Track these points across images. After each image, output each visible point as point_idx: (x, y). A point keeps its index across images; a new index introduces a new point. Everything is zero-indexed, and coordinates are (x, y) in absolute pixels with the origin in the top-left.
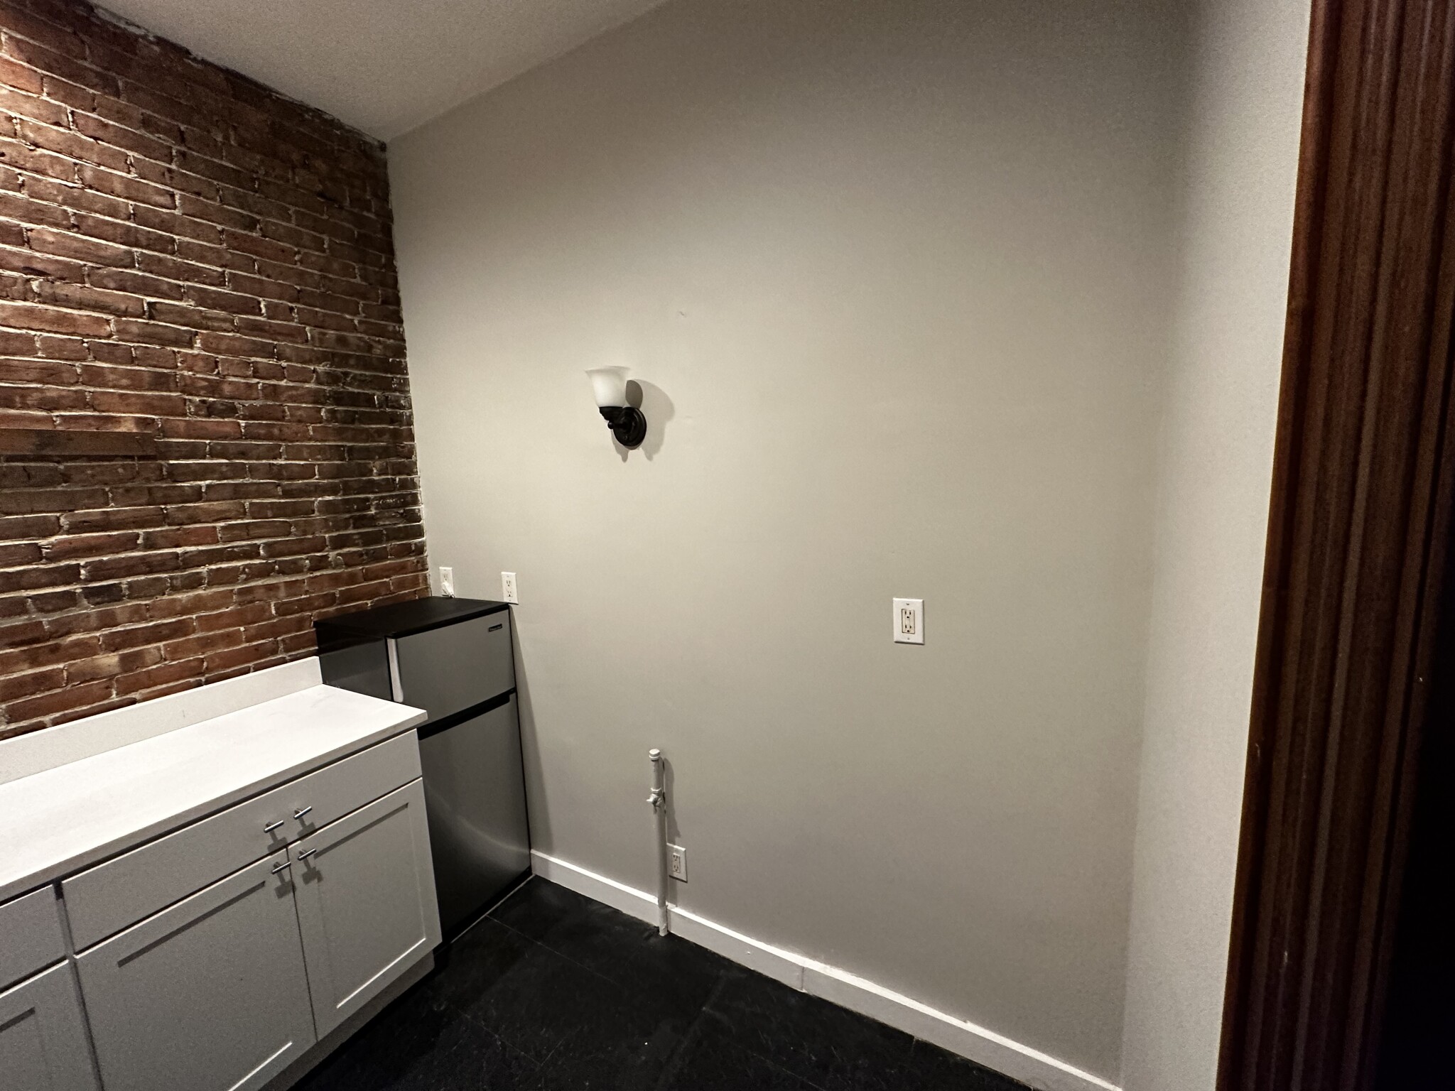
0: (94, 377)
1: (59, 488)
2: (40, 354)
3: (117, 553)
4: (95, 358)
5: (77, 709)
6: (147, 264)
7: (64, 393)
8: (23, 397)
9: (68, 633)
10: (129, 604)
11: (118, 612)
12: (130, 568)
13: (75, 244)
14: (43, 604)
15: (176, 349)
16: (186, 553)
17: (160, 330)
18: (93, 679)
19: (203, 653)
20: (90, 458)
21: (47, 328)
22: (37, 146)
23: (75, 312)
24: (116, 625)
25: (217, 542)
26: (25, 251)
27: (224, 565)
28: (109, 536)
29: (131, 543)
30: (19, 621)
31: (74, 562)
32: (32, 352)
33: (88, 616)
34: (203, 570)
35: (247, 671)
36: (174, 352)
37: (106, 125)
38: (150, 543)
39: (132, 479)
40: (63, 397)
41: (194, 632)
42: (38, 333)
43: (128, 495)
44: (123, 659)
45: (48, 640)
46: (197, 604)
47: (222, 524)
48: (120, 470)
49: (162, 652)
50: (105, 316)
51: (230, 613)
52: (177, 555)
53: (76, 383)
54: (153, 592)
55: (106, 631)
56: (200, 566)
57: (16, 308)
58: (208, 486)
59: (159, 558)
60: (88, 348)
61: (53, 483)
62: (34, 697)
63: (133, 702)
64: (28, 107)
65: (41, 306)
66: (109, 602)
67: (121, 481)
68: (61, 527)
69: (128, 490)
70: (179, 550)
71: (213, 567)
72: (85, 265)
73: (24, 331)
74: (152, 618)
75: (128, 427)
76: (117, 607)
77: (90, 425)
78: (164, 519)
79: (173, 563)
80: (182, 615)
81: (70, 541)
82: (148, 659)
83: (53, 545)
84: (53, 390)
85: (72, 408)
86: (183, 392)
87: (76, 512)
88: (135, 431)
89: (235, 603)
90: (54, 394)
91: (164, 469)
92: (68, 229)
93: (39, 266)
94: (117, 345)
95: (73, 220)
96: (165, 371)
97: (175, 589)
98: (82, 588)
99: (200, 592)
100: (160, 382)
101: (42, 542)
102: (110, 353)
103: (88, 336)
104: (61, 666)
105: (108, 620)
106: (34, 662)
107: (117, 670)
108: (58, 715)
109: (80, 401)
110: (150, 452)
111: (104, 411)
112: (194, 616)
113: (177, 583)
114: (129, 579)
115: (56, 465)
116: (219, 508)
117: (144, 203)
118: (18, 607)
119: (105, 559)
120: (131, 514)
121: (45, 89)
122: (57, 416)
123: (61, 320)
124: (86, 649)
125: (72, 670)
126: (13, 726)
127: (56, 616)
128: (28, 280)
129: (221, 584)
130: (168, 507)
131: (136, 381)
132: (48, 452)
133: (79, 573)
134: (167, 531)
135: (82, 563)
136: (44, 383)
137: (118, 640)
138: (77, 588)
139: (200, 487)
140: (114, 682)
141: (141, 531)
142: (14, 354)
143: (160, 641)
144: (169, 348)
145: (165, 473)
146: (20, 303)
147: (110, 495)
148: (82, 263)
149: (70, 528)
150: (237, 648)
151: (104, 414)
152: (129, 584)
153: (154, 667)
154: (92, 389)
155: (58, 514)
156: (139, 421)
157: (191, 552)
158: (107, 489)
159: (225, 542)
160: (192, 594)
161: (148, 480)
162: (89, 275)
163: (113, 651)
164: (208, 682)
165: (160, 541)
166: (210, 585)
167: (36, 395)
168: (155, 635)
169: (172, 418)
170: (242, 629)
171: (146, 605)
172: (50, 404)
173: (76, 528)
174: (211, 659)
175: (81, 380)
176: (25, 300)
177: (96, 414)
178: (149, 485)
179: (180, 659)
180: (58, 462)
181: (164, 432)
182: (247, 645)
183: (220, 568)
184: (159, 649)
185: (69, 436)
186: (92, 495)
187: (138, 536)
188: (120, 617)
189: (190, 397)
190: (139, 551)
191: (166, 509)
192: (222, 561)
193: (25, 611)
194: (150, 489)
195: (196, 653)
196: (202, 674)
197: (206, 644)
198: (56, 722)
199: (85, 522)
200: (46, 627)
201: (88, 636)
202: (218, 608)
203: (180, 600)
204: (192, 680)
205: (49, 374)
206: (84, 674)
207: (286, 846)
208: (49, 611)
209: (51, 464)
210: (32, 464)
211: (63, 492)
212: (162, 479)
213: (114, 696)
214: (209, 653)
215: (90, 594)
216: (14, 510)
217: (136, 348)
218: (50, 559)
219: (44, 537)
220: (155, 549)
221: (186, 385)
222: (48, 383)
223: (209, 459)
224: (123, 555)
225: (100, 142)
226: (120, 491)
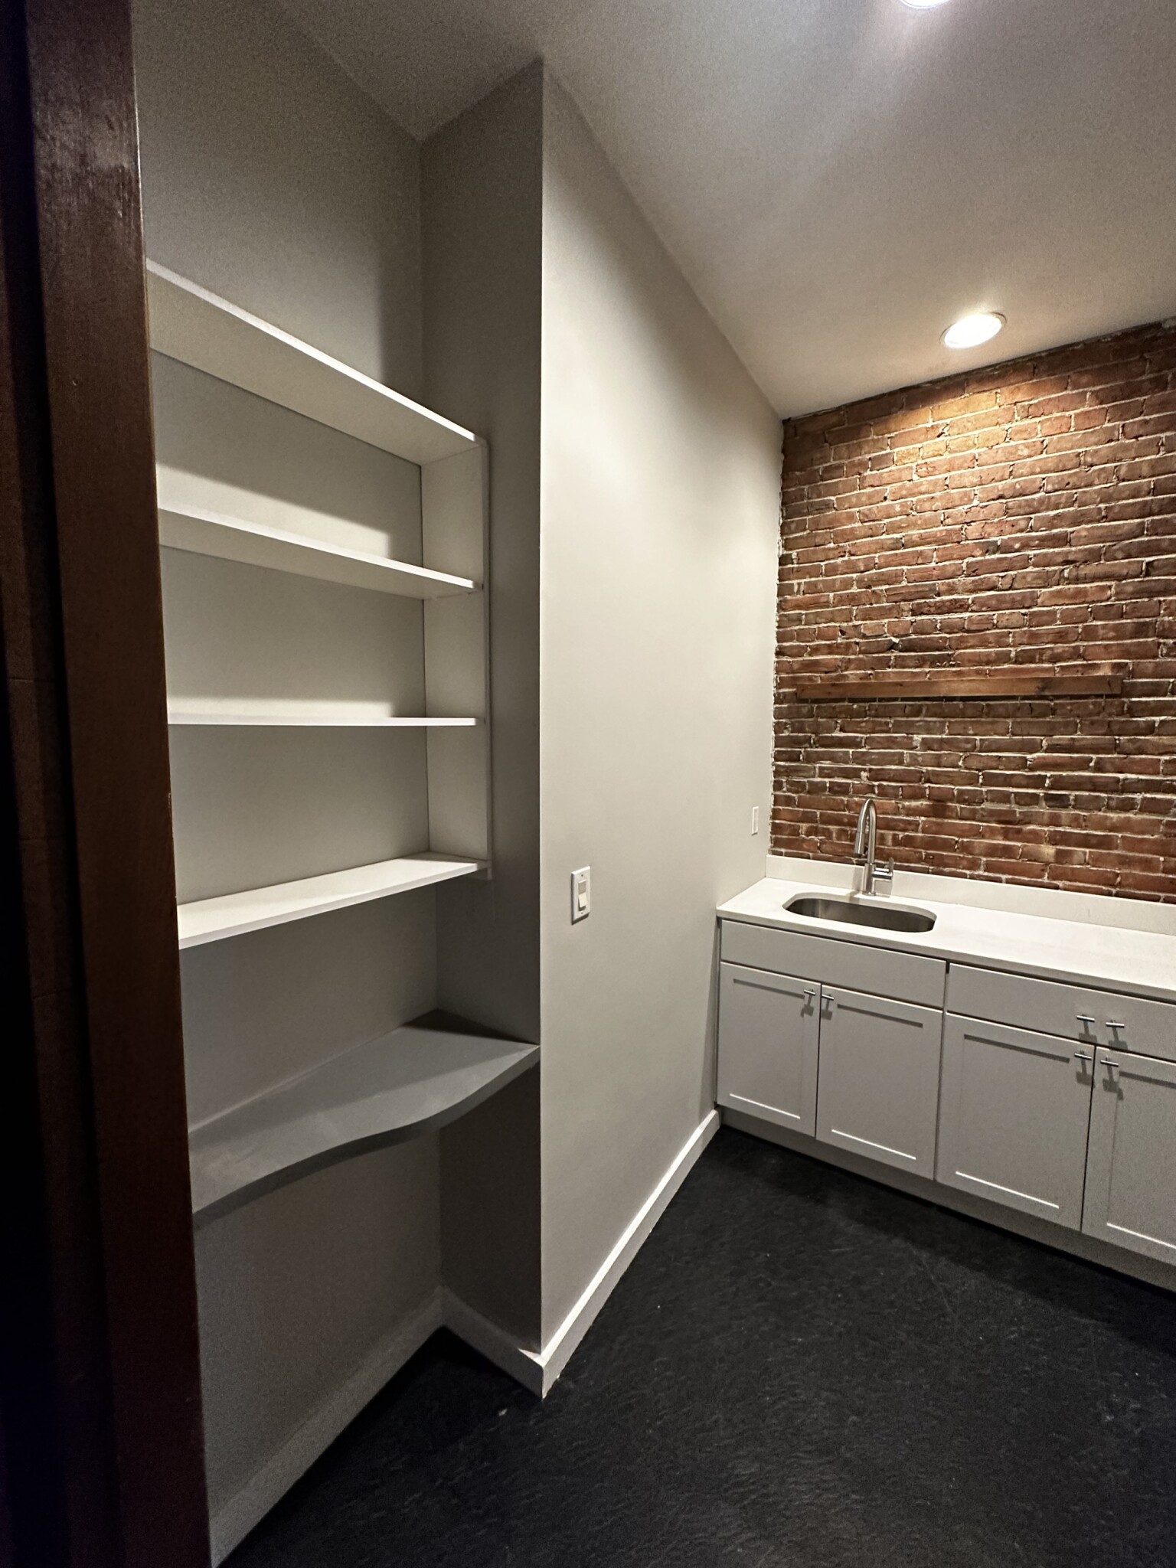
0: (1090, 634)
1: (1048, 719)
2: (1058, 623)
3: (1073, 771)
4: (1094, 619)
5: (1022, 878)
6: (1154, 529)
7: (1067, 649)
8: (1041, 655)
9: (1029, 823)
10: (1072, 812)
11: (1063, 817)
12: (1078, 784)
13: (1100, 532)
14: (1021, 799)
15: (1162, 599)
16: (1127, 779)
17: (1153, 584)
18: (1035, 861)
19: (1120, 869)
20: (1072, 697)
21: (1067, 602)
22: (1092, 466)
23: (1088, 586)
24: (1060, 826)
25: (1157, 773)
26: (1066, 549)
27: (1159, 796)
28: (1071, 757)
29: (1083, 765)
30: (1004, 807)
31: (1043, 773)
32: (1053, 622)
33: (1043, 814)
34: (1138, 797)
35: (1156, 899)
36: (1160, 602)
37: (1146, 422)
38: (1099, 767)
39: (1098, 714)
40: (1064, 651)
41: (1117, 848)
42: (1060, 607)
43: (1092, 727)
44: (1059, 853)
45: (1017, 824)
46: (1126, 825)
47: (1167, 758)
48: (1091, 707)
49: (1087, 858)
50: (1108, 583)
51: (1155, 841)
52: (1118, 780)
53: (1076, 641)
54: (1091, 807)
55: (1052, 828)
56: (1136, 793)
57: (1051, 592)
58: (1161, 722)
59: (1103, 780)
60: (1091, 612)
61: (1045, 715)
62: (1000, 860)
63: (1057, 888)
64: (1093, 439)
65: (1067, 587)
66: (1059, 807)
67: (1090, 715)
68: (1042, 747)
69: (1092, 723)
70: (1121, 776)
71: (1148, 795)
72: (1104, 546)
73: (1051, 608)
74: (1086, 828)
75: (1106, 672)
76: (1064, 812)
77: (1078, 671)
78: (1116, 748)
79: (1113, 787)
80: (1111, 831)
81: (1044, 758)
82: (1076, 858)
83: (1034, 759)
84: (1060, 647)
85: (1069, 659)
86: (1159, 636)
87: (1054, 737)
88: (1110, 674)
89: (1162, 833)
90: (1060, 651)
91: (1126, 705)
92: (1099, 521)
93: (1070, 558)
94: (1113, 605)
95: (1103, 514)
96: (1148, 620)
97: (1109, 808)
98: (1045, 794)
99: (1131, 815)
100: (1140, 630)
101: (1029, 756)
102: (1106, 613)
103: (1093, 602)
104: (1019, 844)
105: (1055, 821)
106: (1006, 838)
107: (1052, 860)
108: (1010, 877)
109: (1076, 654)
110: (1117, 691)
111: (1090, 660)
112: (1120, 835)
113: (1113, 803)
114: (1077, 793)
115: (1049, 702)
116: (1167, 742)
117: (1164, 474)
118: (1005, 798)
119: (1064, 774)
120: (1089, 742)
121: (1108, 418)
122: (1058, 667)
123: (1079, 593)
124: (1035, 837)
125: (1025, 849)
126: (986, 874)
127: (1025, 809)
128: (1063, 570)
129: (1151, 812)
130: (1121, 738)
131: (1120, 633)
132: (1047, 693)
133: (1045, 782)
134: (1115, 758)
135: (1049, 774)
136: (1056, 643)
137: (1058, 837)
138: (1041, 792)
139: (1154, 722)
140: (1048, 868)
141: (1094, 757)
142: (1042, 626)
143: (1088, 847)
144: (1155, 599)
145: (1125, 709)
146: (1055, 588)
147: (1079, 726)
148: (1102, 545)
149: (1047, 748)
150: (1152, 875)
151: (1090, 662)
152: (1076, 796)
153: (1078, 867)
154: (1085, 644)
155: (1042, 738)
156: (1115, 666)
157: (1132, 779)
158: (1078, 721)
159: (1166, 775)
160: (1123, 815)
161: (1110, 715)
162: (1105, 554)
163: (1053, 845)
164: (1117, 895)
165: (1108, 766)
166: (1141, 811)
167: (1049, 653)
168: (1085, 841)
169: (1142, 661)
170: (1162, 859)
171: (1084, 816)
172: (1054, 659)
173: (1051, 749)
174: (1126, 876)
175: (1080, 637)
176: (1058, 585)
177: (1085, 662)
178: (1110, 719)
179: (1100, 867)
180: (1051, 700)
181: (1133, 674)
182: (1163, 875)
183: (1155, 798)
184: (1085, 853)
185: (1061, 681)
186: (1066, 725)
187: (1091, 760)
188: (1064, 820)
189: (1165, 640)
190: (1089, 771)
191: (1119, 740)
192: (1158, 791)
193: (1009, 802)
194: (1109, 722)
195: (1114, 867)
196: (1113, 886)
197: (1124, 861)
198: (1008, 882)
199: (1057, 745)
200: (1018, 815)
201: (1040, 828)
202: (1143, 833)
203: (1112, 818)
204: (1104, 888)
205: (1061, 637)
206: (1031, 855)
207: (1096, 1045)
208: (1021, 805)
209: (1047, 702)
210: (1037, 702)
211: (1049, 722)
212: (1122, 714)
213: (1046, 878)
214: (1127, 871)
215: (1048, 798)
216: (1019, 733)
217: (1127, 605)
218: (1031, 769)
219: (1031, 753)
220: (1103, 772)
221: (1164, 630)
222: (1057, 643)
223: (1170, 697)
224: (1076, 774)
225: (1139, 439)
226: (1087, 723)
